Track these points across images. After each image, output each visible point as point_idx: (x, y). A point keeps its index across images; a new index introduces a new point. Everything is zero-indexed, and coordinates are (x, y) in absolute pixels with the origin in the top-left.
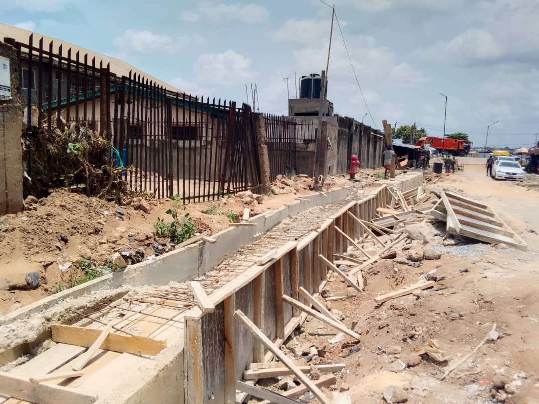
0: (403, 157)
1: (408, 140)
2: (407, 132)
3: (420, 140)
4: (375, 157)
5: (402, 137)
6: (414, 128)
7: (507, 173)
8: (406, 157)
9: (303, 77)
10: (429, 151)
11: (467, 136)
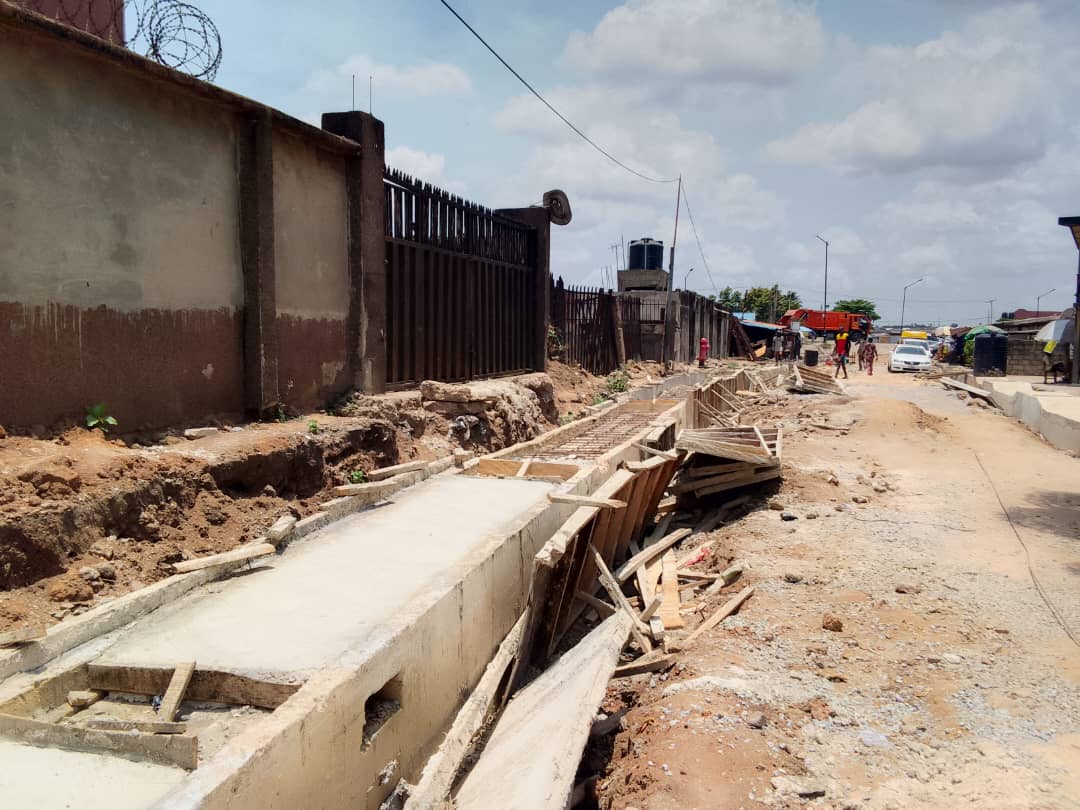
0: (759, 343)
1: (765, 314)
2: (763, 299)
3: (787, 314)
4: (719, 342)
5: (756, 308)
6: (775, 291)
7: (906, 363)
8: (763, 342)
9: (633, 242)
10: (799, 334)
11: (873, 306)
